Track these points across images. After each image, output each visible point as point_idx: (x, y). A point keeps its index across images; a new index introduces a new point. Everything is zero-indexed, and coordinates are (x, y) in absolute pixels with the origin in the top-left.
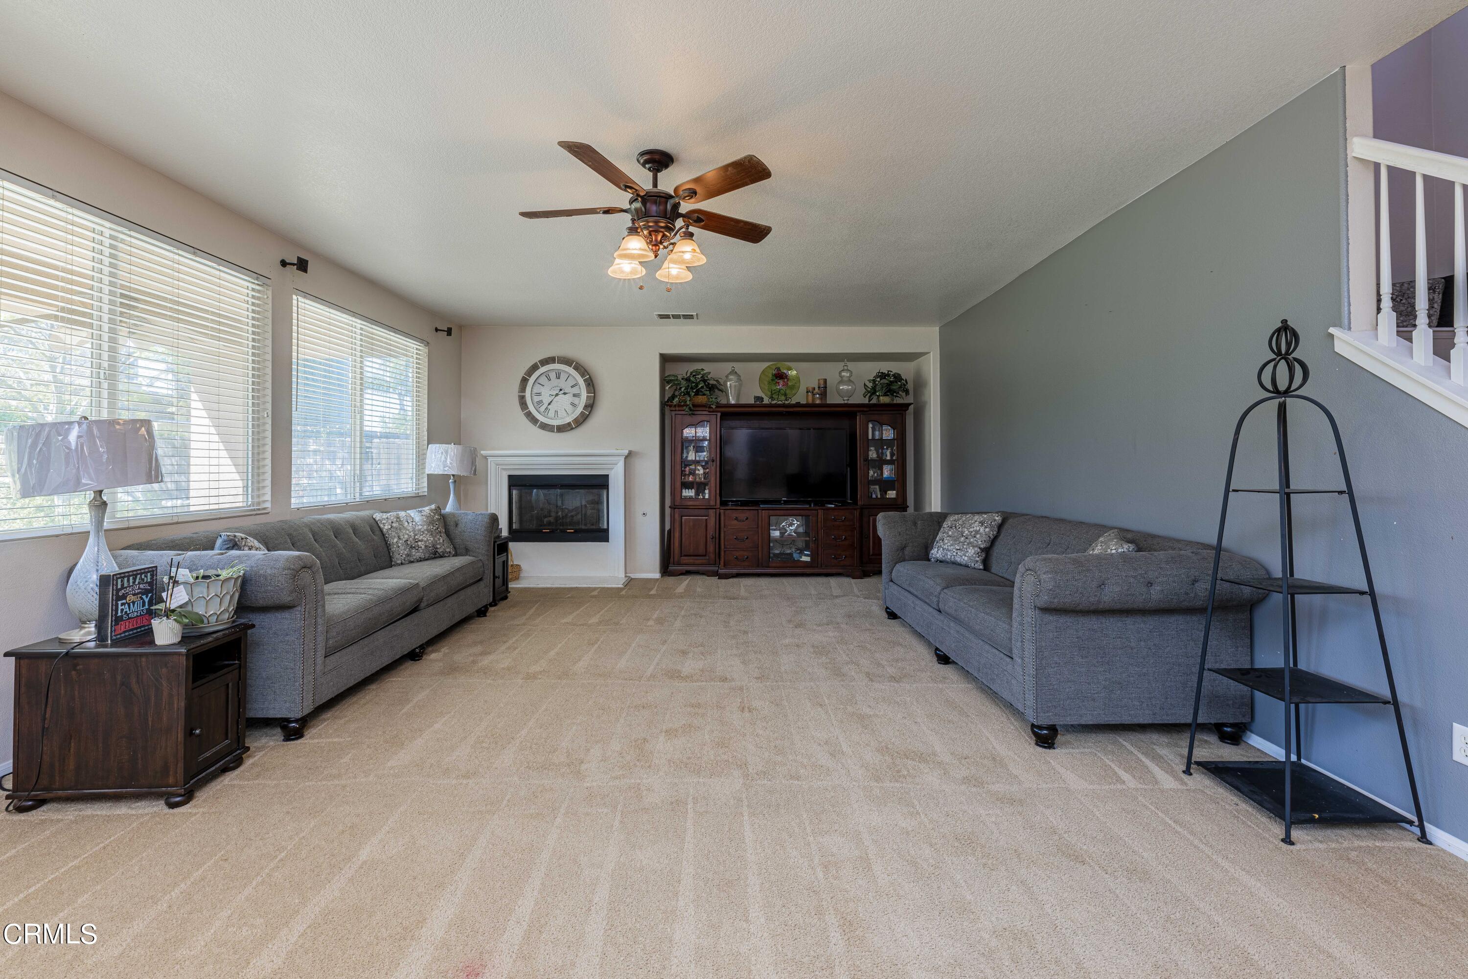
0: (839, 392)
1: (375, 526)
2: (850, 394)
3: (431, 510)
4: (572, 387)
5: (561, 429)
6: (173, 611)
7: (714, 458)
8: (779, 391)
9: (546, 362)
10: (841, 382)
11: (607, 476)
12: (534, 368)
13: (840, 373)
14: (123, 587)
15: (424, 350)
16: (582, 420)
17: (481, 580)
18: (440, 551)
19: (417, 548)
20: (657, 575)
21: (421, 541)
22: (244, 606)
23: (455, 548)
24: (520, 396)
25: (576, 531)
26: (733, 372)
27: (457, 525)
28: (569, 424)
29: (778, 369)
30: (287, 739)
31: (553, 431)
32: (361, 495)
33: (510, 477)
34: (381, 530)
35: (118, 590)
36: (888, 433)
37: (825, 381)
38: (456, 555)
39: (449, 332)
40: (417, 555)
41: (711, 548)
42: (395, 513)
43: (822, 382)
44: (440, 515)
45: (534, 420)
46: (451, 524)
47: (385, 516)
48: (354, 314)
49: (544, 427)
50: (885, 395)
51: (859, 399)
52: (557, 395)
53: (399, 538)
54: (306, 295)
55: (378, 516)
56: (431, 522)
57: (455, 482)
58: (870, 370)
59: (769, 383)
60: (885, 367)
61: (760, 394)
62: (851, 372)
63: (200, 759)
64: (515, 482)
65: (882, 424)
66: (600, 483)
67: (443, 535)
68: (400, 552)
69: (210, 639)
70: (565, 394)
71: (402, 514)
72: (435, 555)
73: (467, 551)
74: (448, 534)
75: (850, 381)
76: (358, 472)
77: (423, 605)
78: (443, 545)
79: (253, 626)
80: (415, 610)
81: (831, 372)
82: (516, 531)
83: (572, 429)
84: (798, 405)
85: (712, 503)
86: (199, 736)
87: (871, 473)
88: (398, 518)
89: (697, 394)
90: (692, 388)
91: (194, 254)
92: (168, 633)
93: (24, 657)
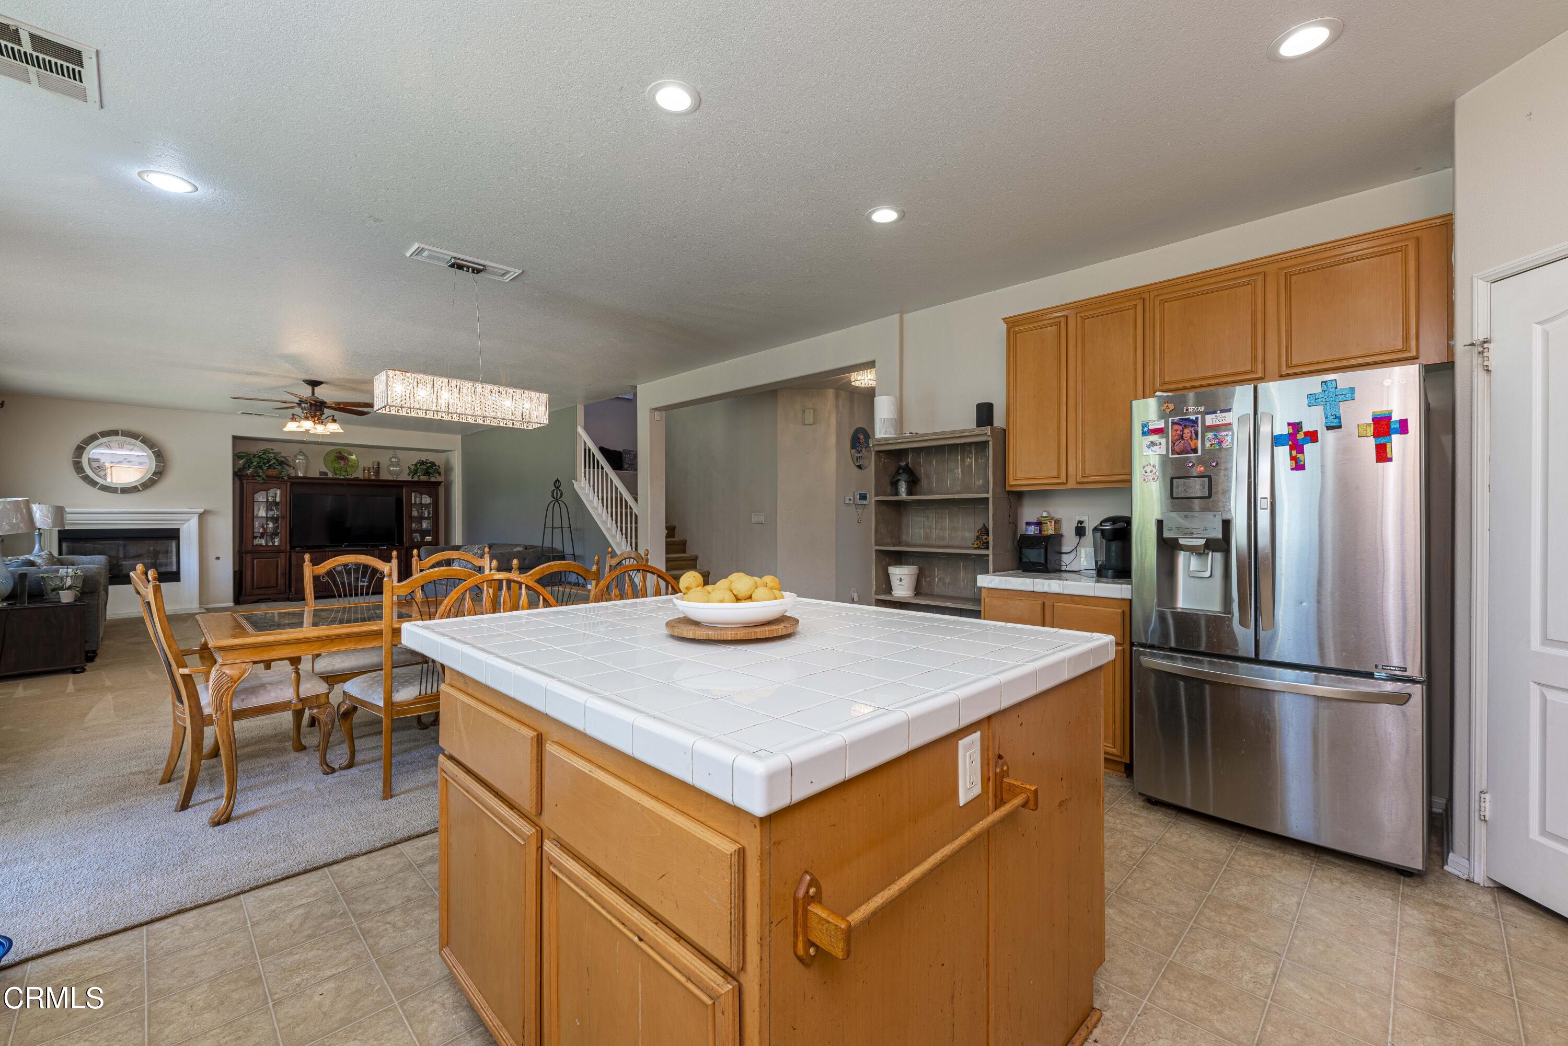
0: (390, 472)
2: (400, 472)
5: (126, 491)
7: (285, 516)
8: (341, 469)
9: (105, 434)
10: (392, 464)
11: (178, 530)
12: (91, 439)
13: (390, 459)
16: (149, 484)
20: (231, 604)
24: (74, 461)
26: (301, 453)
28: (135, 487)
29: (340, 453)
31: (117, 493)
36: (426, 500)
37: (378, 463)
39: (3, 405)
41: (281, 581)
43: (376, 464)
45: (92, 483)
49: (105, 488)
50: (424, 475)
51: (405, 477)
58: (415, 458)
59: (332, 462)
60: (424, 457)
61: (324, 470)
62: (399, 459)
65: (422, 494)
66: (173, 535)
70: (131, 462)
75: (397, 464)
81: (384, 459)
84: (357, 479)
85: (283, 548)
87: (414, 525)
89: (269, 467)
90: (264, 463)
92: (69, 597)
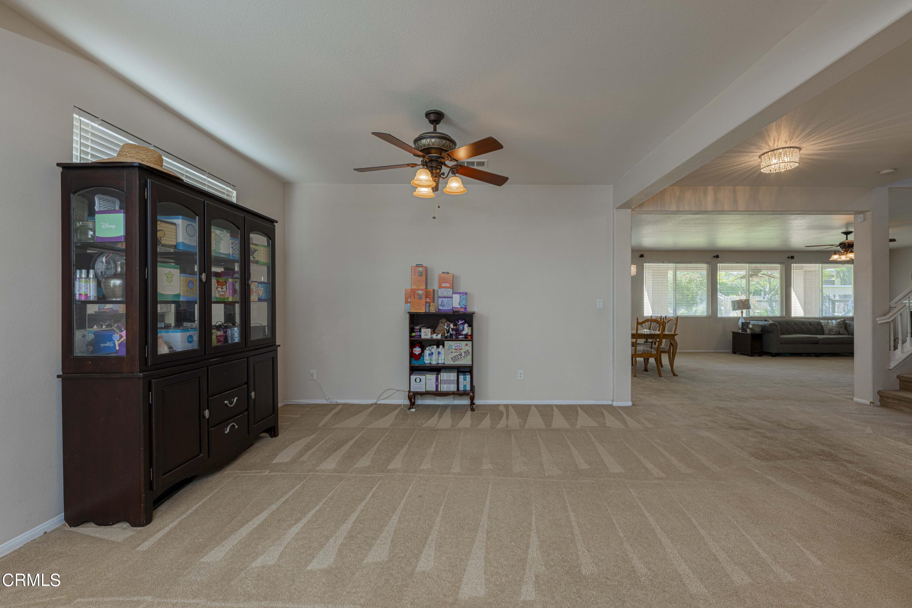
1: (819, 324)
3: (841, 321)
15: (852, 266)
19: (833, 331)
21: (834, 329)
22: (762, 331)
23: (848, 332)
27: (850, 326)
30: (772, 357)
32: (822, 315)
34: (822, 325)
35: (744, 325)
38: (849, 335)
40: (832, 333)
42: (827, 321)
44: (844, 323)
46: (848, 325)
47: (823, 321)
48: (815, 263)
53: (827, 328)
55: (821, 321)
56: (839, 324)
63: (754, 352)
67: (844, 328)
68: (826, 331)
69: (755, 333)
71: (830, 321)
72: (840, 334)
73: (852, 334)
74: (846, 328)
76: (821, 309)
77: (819, 343)
78: (842, 330)
79: (764, 334)
86: (753, 349)
88: (828, 322)
92: (749, 331)
93: (734, 333)
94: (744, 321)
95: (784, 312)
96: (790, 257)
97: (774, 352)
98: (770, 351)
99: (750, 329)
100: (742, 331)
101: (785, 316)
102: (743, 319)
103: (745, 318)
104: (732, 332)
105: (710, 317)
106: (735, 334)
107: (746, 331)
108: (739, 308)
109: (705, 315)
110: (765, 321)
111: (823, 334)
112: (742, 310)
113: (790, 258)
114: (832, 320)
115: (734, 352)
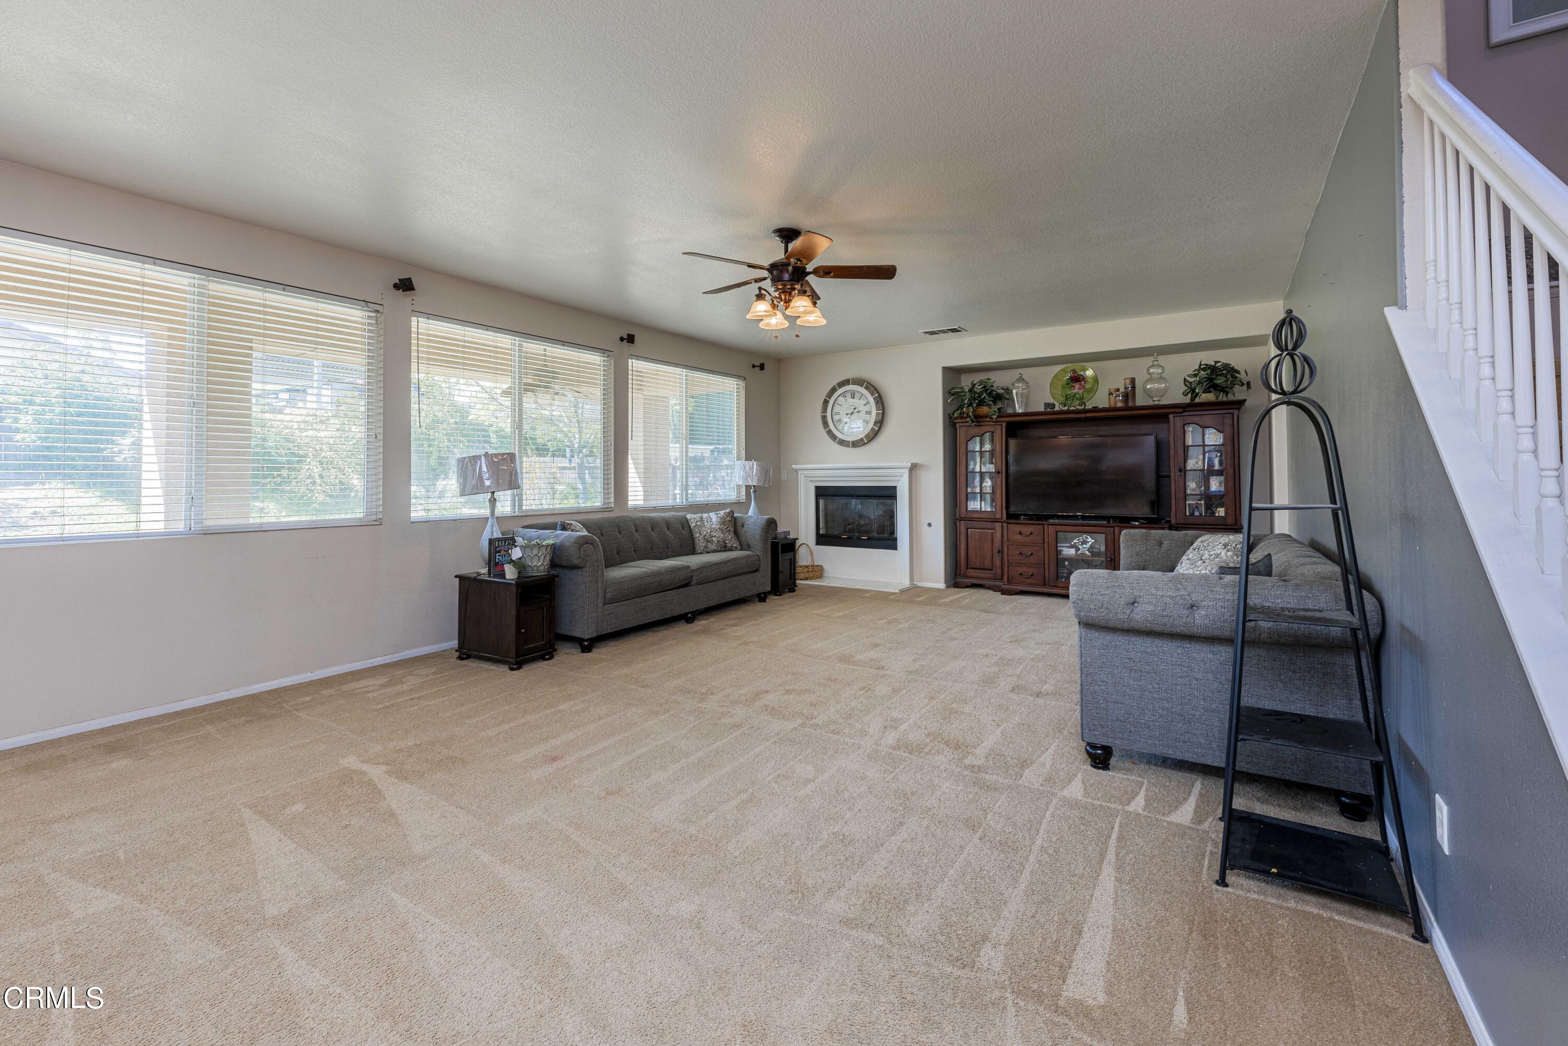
0: (1148, 393)
1: (685, 523)
2: (1164, 392)
3: (725, 513)
4: (865, 405)
5: (856, 444)
6: (513, 561)
7: (1000, 470)
8: (1075, 396)
9: (842, 384)
10: (1150, 380)
11: (895, 487)
12: (833, 390)
13: (1148, 370)
14: (499, 546)
15: (742, 384)
16: (872, 436)
17: (757, 571)
18: (728, 545)
19: (711, 542)
20: (942, 586)
21: (715, 537)
23: (740, 544)
24: (822, 416)
25: (869, 539)
26: (1021, 379)
27: (743, 526)
28: (862, 439)
29: (1074, 371)
30: (583, 651)
31: (849, 447)
32: (687, 500)
33: (817, 488)
34: (690, 527)
35: (496, 548)
36: (1213, 438)
37: (1133, 381)
38: (742, 549)
39: (762, 367)
40: (713, 547)
41: (998, 563)
42: (700, 515)
43: (1128, 382)
44: (732, 517)
45: (833, 437)
46: (739, 524)
47: (693, 516)
48: (676, 365)
49: (842, 443)
50: (1207, 391)
51: (1177, 396)
52: (852, 414)
53: (700, 534)
54: (638, 357)
55: (689, 516)
56: (723, 522)
57: (755, 491)
58: (1191, 362)
59: (1063, 387)
60: (1209, 357)
61: (1051, 401)
62: (1163, 368)
63: (526, 647)
64: (822, 493)
65: (1204, 427)
66: (887, 494)
67: (732, 534)
68: (700, 544)
69: (530, 579)
70: (859, 412)
71: (705, 515)
72: (725, 548)
73: (749, 547)
74: (736, 533)
75: (1161, 378)
76: (684, 483)
77: (693, 583)
78: (731, 540)
79: (558, 576)
80: (687, 585)
81: (1139, 369)
82: (822, 536)
83: (865, 444)
84: (1095, 410)
85: (998, 516)
86: (524, 633)
88: (702, 518)
89: (979, 405)
90: (975, 399)
91: (563, 345)
92: (510, 573)
93: (462, 579)
94: (497, 534)
95: (612, 495)
96: (625, 337)
97: (586, 637)
98: (577, 633)
99: (516, 564)
100: (489, 573)
101: (612, 505)
102: (496, 528)
103: (500, 520)
104: (456, 577)
105: (378, 523)
106: (467, 584)
107: (503, 576)
108: (479, 488)
109: (361, 515)
110: (564, 528)
111: (693, 551)
112: (493, 493)
113: (625, 341)
114: (708, 512)
115: (466, 652)
